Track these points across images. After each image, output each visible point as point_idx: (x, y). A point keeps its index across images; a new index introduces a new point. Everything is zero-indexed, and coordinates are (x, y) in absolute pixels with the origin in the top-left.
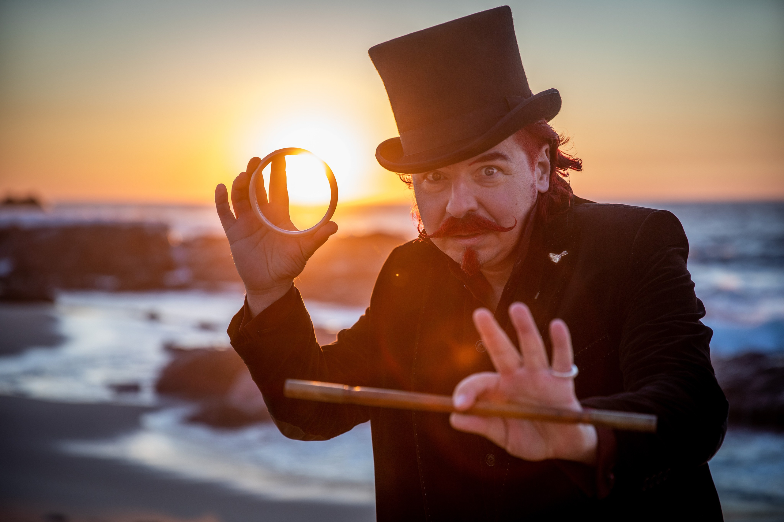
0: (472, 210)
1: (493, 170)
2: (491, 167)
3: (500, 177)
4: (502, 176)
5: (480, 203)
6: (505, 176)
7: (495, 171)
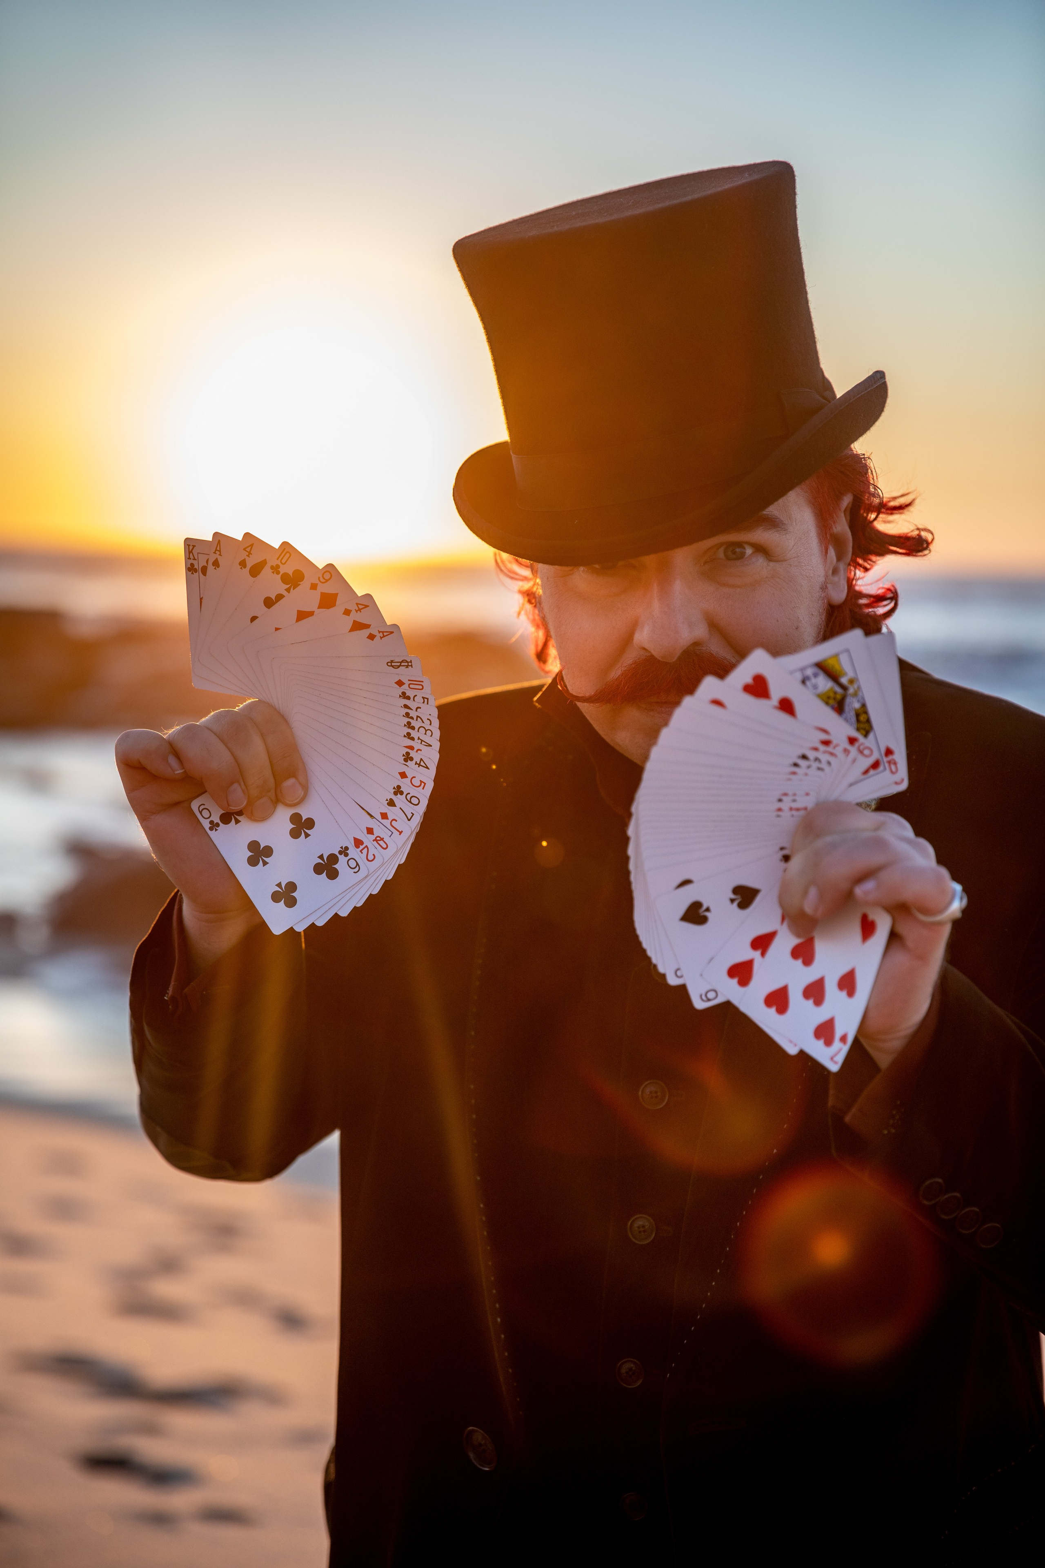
0: (696, 644)
1: (744, 548)
2: (740, 545)
3: (759, 565)
4: (765, 564)
5: (713, 625)
6: (771, 564)
7: (749, 551)
